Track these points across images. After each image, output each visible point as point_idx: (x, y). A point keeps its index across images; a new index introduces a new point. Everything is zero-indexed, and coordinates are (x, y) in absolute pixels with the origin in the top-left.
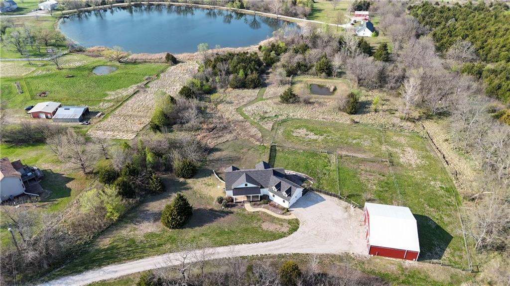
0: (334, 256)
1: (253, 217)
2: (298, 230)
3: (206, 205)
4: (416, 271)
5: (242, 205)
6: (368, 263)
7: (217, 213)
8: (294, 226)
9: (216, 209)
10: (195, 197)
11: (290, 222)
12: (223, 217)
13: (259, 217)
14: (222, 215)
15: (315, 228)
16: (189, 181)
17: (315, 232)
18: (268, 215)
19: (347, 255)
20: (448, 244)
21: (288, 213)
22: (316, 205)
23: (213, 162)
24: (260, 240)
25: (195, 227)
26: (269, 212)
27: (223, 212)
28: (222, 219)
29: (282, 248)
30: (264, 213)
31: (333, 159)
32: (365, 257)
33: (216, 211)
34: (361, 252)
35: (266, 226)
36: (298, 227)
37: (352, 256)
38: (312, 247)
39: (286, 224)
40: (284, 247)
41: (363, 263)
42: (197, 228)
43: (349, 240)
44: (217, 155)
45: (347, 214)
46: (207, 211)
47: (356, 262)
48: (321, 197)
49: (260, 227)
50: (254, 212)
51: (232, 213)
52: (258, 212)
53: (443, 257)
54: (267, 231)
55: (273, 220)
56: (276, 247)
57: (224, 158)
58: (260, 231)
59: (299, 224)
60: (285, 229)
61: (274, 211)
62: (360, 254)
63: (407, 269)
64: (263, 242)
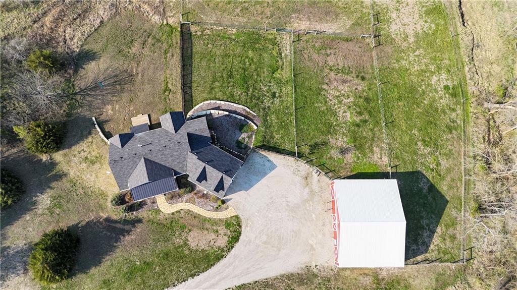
0: (290, 277)
1: (174, 224)
2: (241, 238)
3: (97, 213)
5: (153, 203)
6: (336, 279)
7: (118, 226)
8: (235, 230)
9: (115, 217)
10: (77, 195)
11: (228, 224)
12: (129, 234)
13: (182, 221)
14: (127, 227)
15: (263, 230)
16: (58, 156)
17: (264, 238)
18: (196, 216)
19: (308, 270)
21: (224, 206)
22: (264, 181)
23: (88, 95)
24: (189, 273)
26: (196, 209)
27: (126, 222)
28: (127, 238)
29: (220, 280)
30: (189, 212)
31: (286, 42)
32: (332, 270)
33: (116, 222)
34: (327, 262)
35: (198, 240)
36: (240, 233)
37: (315, 271)
38: (261, 268)
39: (222, 230)
40: (224, 278)
41: (329, 281)
43: (310, 242)
44: (91, 71)
45: (307, 190)
46: (101, 223)
47: (320, 281)
48: (269, 161)
49: (186, 244)
50: (173, 214)
51: (139, 221)
52: (179, 212)
54: (197, 251)
55: (203, 223)
56: (213, 281)
58: (187, 252)
59: (241, 227)
60: (222, 242)
61: (202, 207)
62: (326, 265)
63: (383, 279)
64: (193, 276)
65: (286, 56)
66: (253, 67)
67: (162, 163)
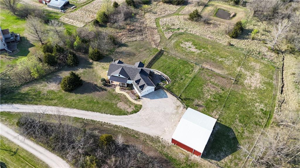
0: (149, 136)
1: (117, 97)
2: (138, 113)
3: (94, 81)
4: (196, 164)
5: (115, 87)
6: (168, 148)
7: (98, 88)
8: (137, 109)
9: (98, 85)
10: (92, 74)
11: (136, 106)
12: (99, 92)
13: (120, 97)
14: (100, 90)
15: (149, 114)
16: (95, 63)
17: (147, 117)
18: (126, 98)
19: (158, 138)
20: (234, 152)
21: (139, 100)
22: (160, 100)
23: (117, 54)
24: (110, 113)
25: (78, 93)
26: (128, 96)
27: (101, 88)
28: (98, 93)
29: (120, 121)
30: (125, 96)
31: (197, 69)
32: (168, 144)
33: (98, 87)
34: (168, 140)
35: (121, 105)
36: (139, 111)
37: (161, 140)
38: (138, 126)
39: (133, 107)
40: (122, 122)
41: (164, 147)
42: (79, 95)
43: (165, 129)
44: (123, 49)
45: (175, 111)
46: (93, 85)
47: (160, 145)
48: (166, 94)
49: (116, 104)
50: (119, 93)
51: (106, 90)
52: (121, 94)
53: (223, 161)
54: (118, 108)
55: (127, 101)
56: (117, 120)
57: (125, 52)
58: (114, 106)
59: (140, 109)
60: (130, 110)
61: (131, 96)
62: (167, 140)
63: (190, 160)
64: (111, 114)
65: (194, 72)
66: (179, 69)
67: (127, 72)
